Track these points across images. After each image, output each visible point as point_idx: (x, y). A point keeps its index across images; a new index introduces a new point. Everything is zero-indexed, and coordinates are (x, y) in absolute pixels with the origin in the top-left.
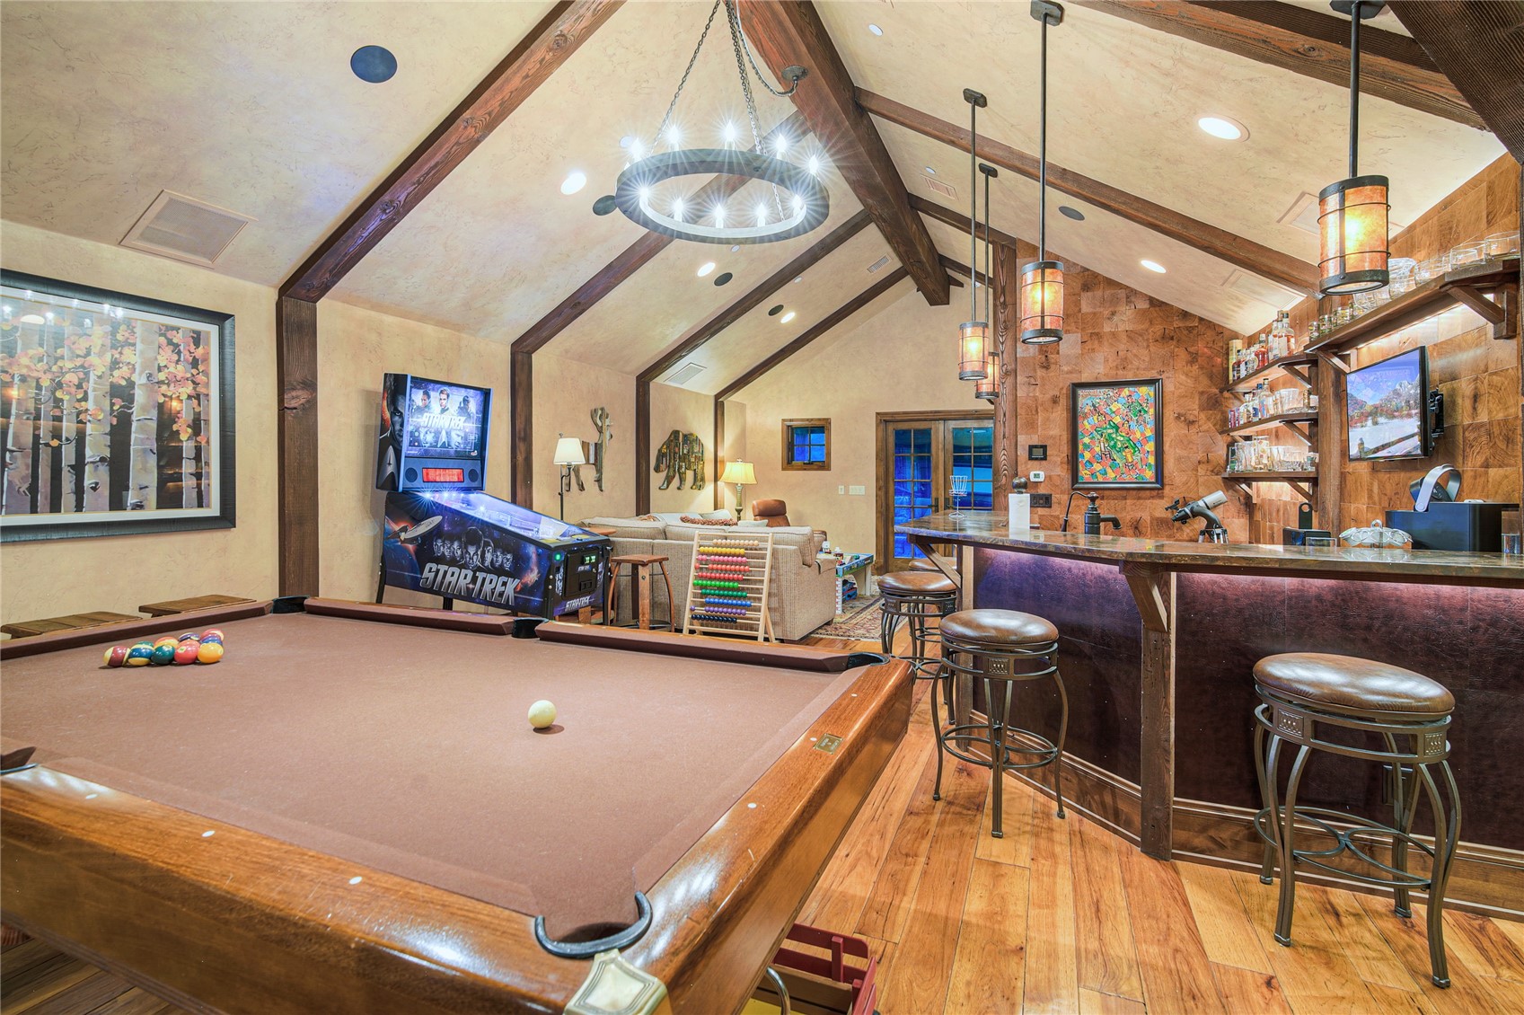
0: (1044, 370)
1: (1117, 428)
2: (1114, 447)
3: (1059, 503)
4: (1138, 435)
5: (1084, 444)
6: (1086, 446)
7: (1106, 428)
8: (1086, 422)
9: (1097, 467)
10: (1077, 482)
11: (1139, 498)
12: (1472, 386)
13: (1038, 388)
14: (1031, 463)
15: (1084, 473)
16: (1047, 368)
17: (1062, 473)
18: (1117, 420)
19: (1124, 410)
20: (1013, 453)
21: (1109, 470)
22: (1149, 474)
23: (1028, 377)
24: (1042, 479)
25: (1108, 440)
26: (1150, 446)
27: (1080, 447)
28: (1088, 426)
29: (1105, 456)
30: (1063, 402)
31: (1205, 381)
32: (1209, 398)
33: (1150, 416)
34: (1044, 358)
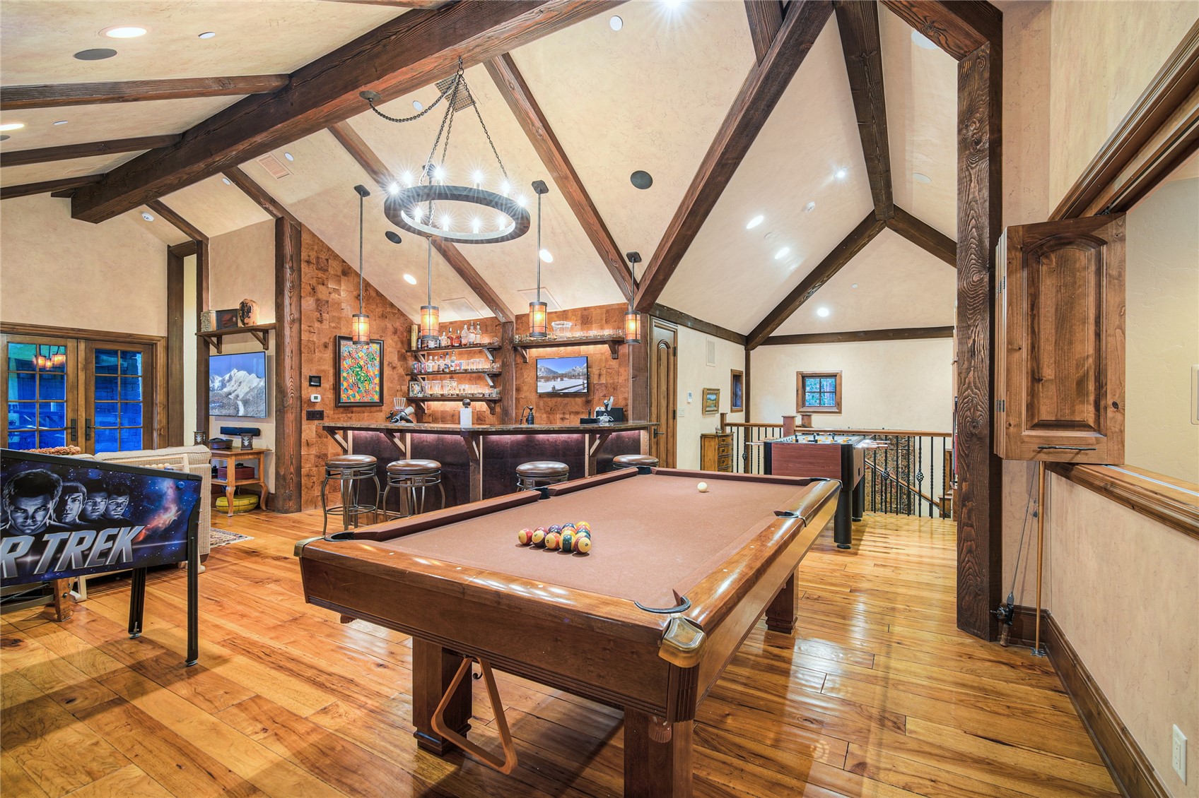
0: (319, 323)
1: (361, 367)
2: (360, 380)
3: (328, 417)
4: (371, 373)
5: (344, 377)
6: (345, 379)
7: (356, 368)
8: (344, 363)
9: (350, 392)
10: (339, 402)
11: (371, 412)
12: (598, 371)
13: (315, 336)
14: (310, 388)
15: (344, 397)
16: (321, 322)
17: (330, 395)
18: (362, 363)
19: (365, 358)
20: (298, 381)
21: (357, 395)
22: (376, 398)
23: (309, 326)
24: (319, 400)
25: (357, 374)
26: (377, 380)
27: (342, 378)
28: (346, 366)
29: (355, 385)
30: (331, 347)
31: (399, 345)
32: (402, 355)
33: (377, 362)
34: (319, 315)
